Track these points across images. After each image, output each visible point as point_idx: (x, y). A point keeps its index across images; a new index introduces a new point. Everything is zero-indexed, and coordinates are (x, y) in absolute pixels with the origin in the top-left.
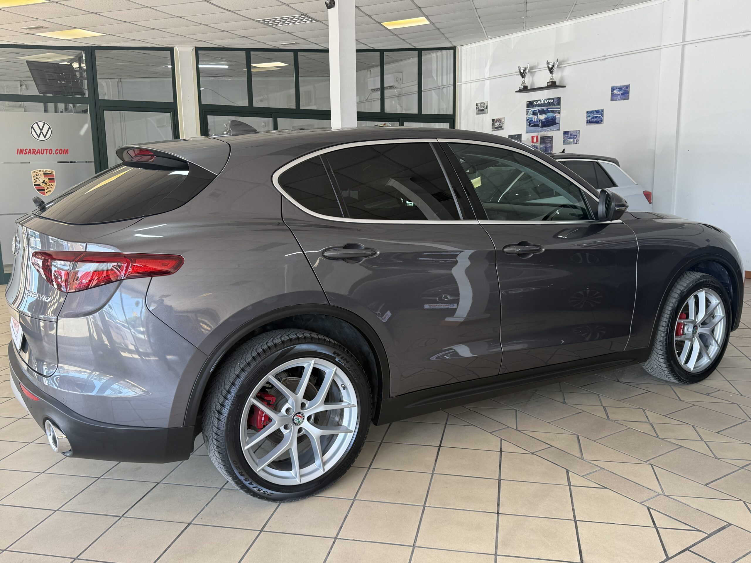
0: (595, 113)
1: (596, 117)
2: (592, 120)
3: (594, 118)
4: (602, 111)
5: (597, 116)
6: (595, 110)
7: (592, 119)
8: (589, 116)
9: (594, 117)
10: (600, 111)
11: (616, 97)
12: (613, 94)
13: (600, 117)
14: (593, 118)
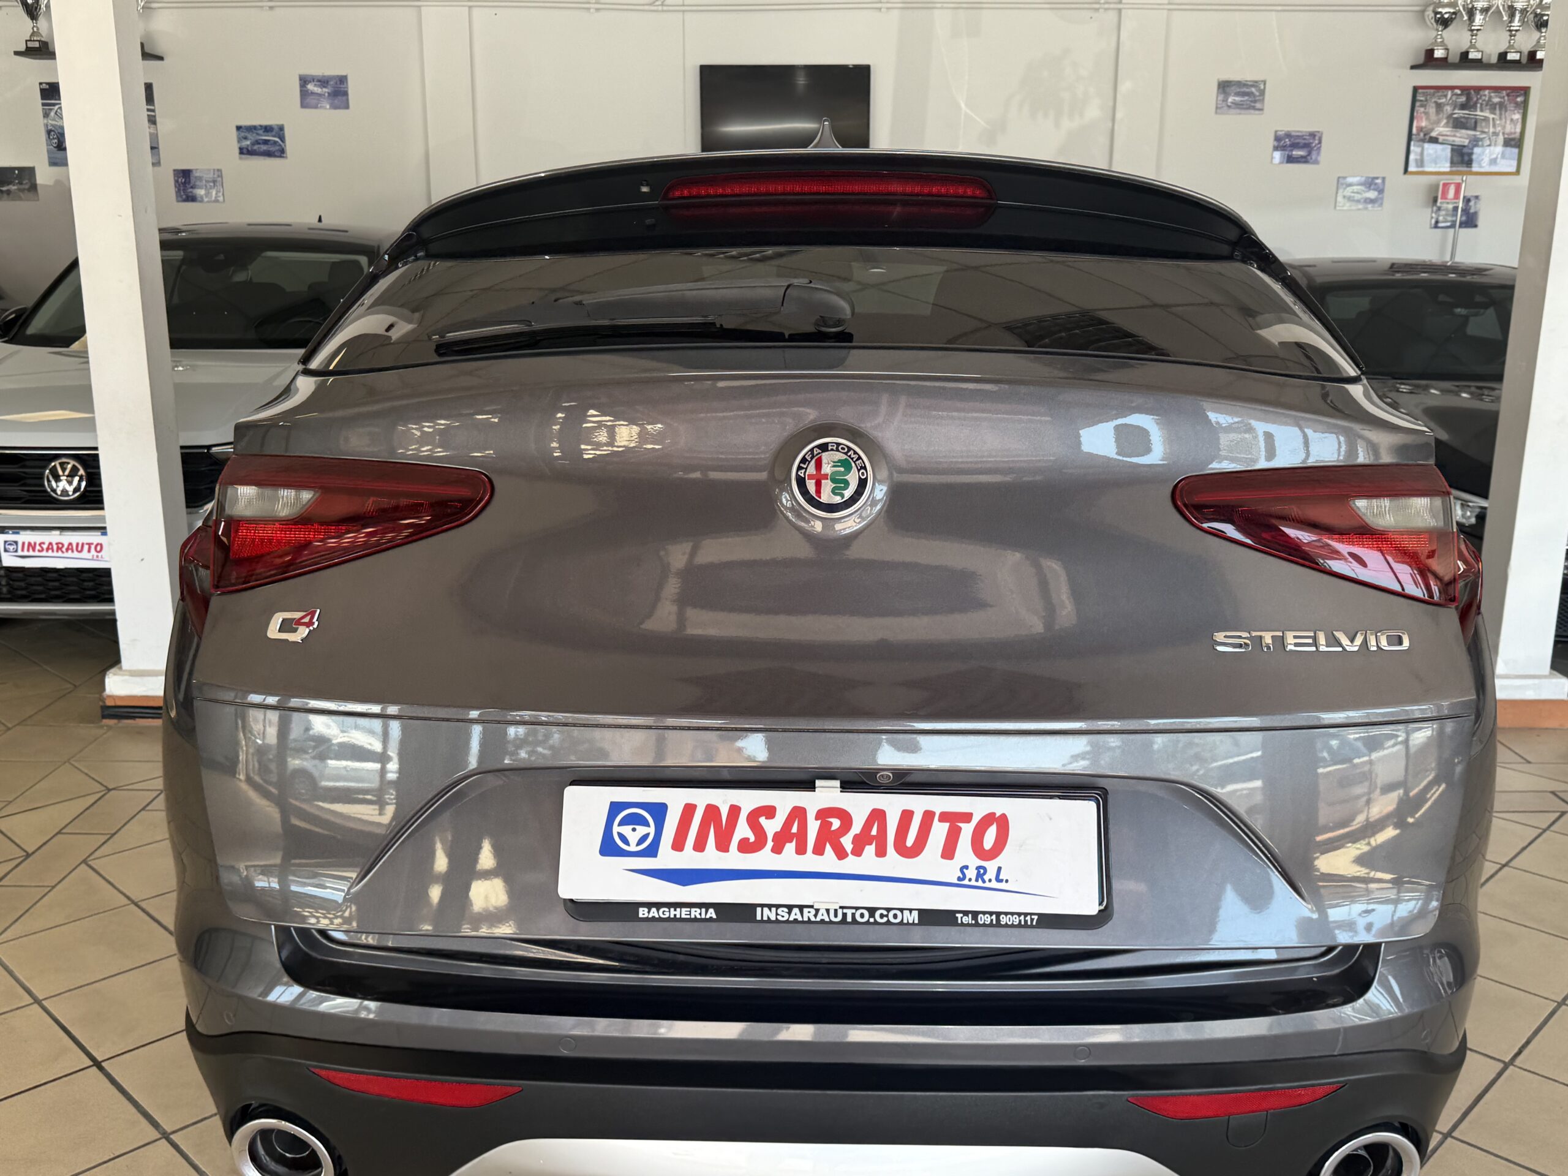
0: (261, 132)
1: (266, 142)
2: (256, 147)
3: (259, 144)
4: (281, 128)
5: (269, 141)
6: (261, 126)
7: (253, 144)
8: (246, 138)
9: (261, 142)
10: (276, 127)
11: (315, 101)
12: (304, 94)
13: (275, 142)
14: (257, 142)
